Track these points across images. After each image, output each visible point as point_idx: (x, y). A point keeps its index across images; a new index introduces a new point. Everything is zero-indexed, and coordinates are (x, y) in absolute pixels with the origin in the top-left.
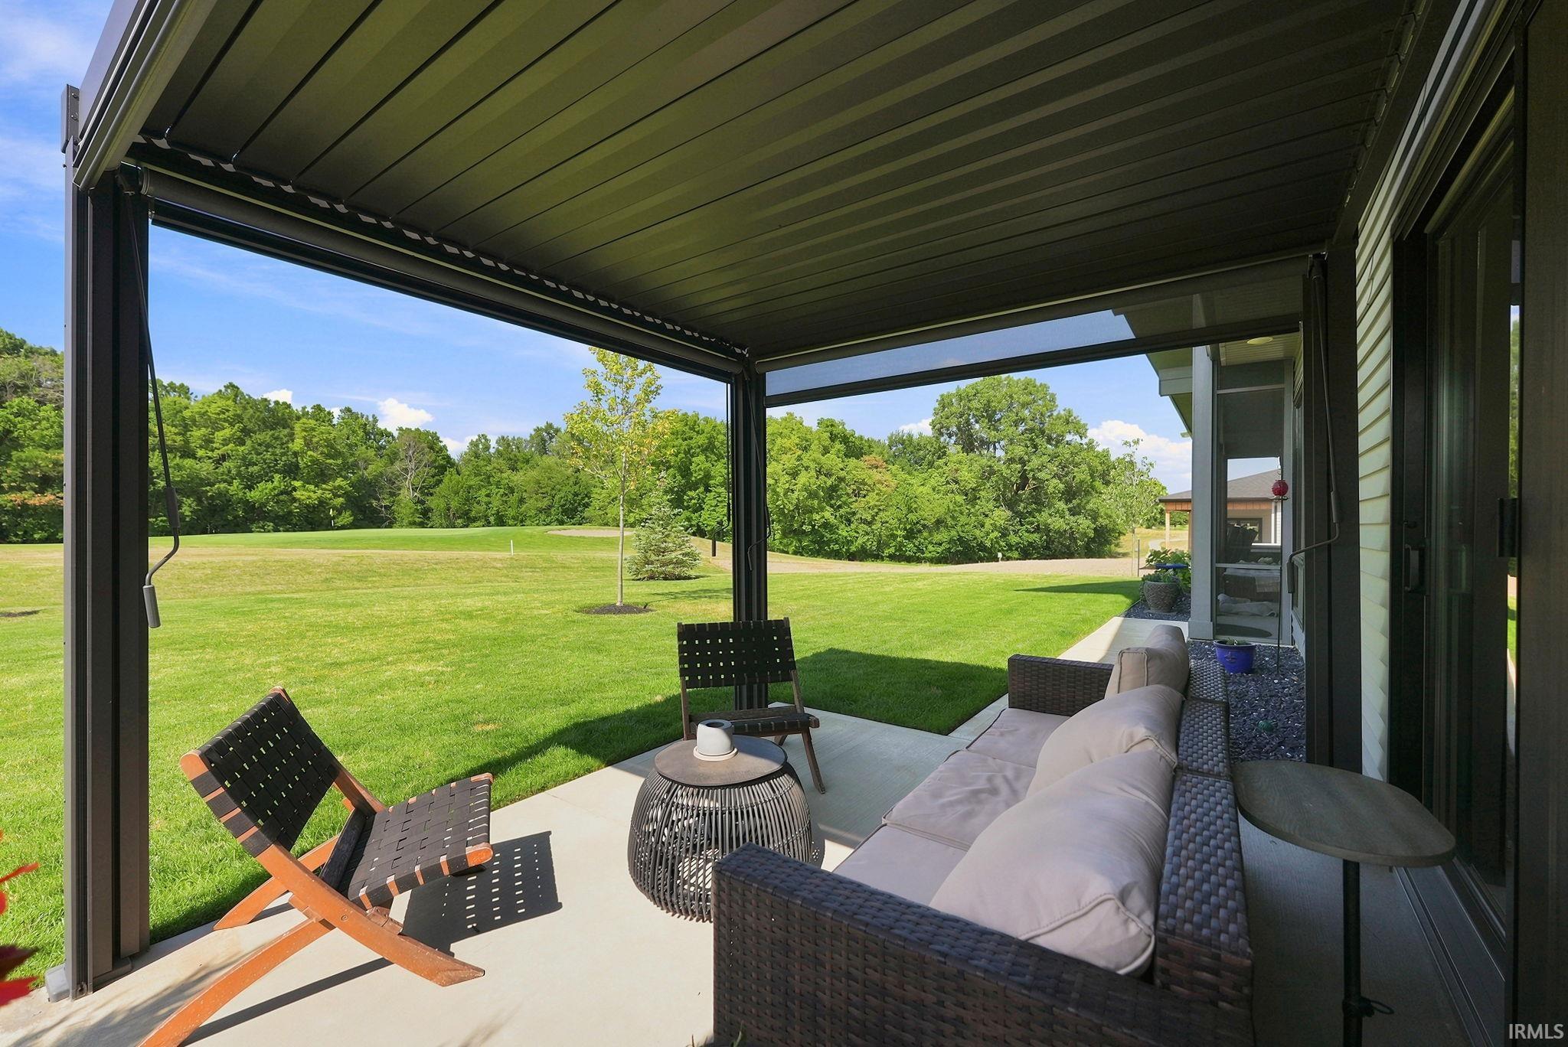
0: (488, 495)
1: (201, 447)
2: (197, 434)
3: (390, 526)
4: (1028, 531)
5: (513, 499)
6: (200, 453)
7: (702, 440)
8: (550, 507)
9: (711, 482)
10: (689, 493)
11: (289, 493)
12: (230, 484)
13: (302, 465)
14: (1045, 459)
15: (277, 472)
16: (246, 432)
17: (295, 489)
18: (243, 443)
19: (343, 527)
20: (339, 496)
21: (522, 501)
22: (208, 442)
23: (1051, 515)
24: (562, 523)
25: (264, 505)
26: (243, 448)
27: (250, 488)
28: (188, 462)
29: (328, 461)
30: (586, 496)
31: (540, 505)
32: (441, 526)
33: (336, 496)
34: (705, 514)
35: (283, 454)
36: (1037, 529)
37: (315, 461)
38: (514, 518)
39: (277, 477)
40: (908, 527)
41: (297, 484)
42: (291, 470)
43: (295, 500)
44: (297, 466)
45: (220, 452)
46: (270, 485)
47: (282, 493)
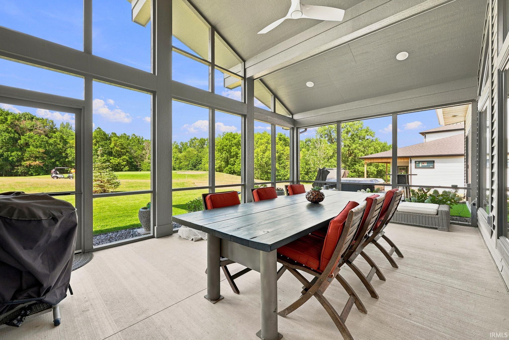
3: (140, 171)
5: (178, 161)
8: (189, 164)
10: (231, 159)
15: (106, 154)
19: (126, 171)
20: (125, 161)
24: (192, 169)
29: (122, 150)
30: (201, 161)
33: (124, 161)
35: (108, 149)
37: (117, 151)
41: (111, 158)
42: (110, 154)
43: (111, 163)
44: (112, 152)
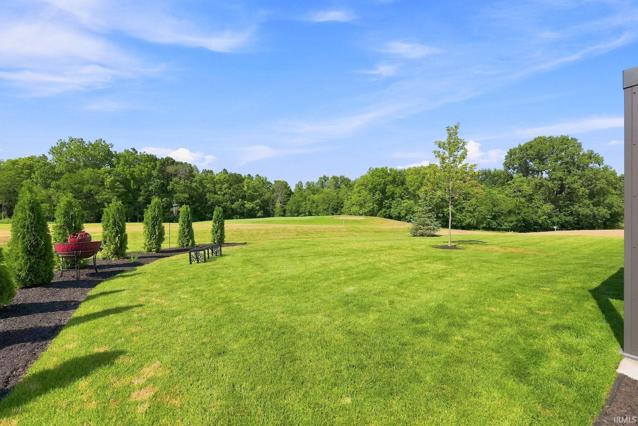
0: (305, 204)
1: (219, 191)
2: (218, 186)
3: (273, 216)
4: (565, 215)
5: (314, 205)
6: (219, 193)
7: (390, 178)
8: (328, 208)
9: (395, 196)
10: (385, 201)
11: (243, 205)
12: (227, 203)
13: (247, 195)
14: (576, 177)
15: (240, 198)
16: (231, 185)
17: (245, 204)
18: (230, 189)
19: (259, 217)
20: (258, 206)
21: (317, 206)
22: (221, 189)
23: (580, 207)
24: (333, 214)
25: (236, 209)
26: (230, 190)
27: (233, 204)
28: (216, 196)
29: (254, 194)
30: (342, 203)
31: (325, 207)
32: (290, 216)
33: (257, 206)
34: (392, 210)
35: (241, 192)
36: (571, 214)
37: (250, 194)
38: (315, 213)
39: (240, 200)
40: (493, 214)
41: (246, 202)
42: (244, 198)
43: (245, 208)
44: (245, 195)
45: (224, 192)
46: (238, 203)
47: (241, 206)
